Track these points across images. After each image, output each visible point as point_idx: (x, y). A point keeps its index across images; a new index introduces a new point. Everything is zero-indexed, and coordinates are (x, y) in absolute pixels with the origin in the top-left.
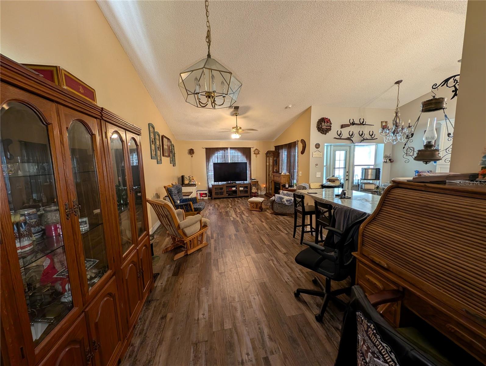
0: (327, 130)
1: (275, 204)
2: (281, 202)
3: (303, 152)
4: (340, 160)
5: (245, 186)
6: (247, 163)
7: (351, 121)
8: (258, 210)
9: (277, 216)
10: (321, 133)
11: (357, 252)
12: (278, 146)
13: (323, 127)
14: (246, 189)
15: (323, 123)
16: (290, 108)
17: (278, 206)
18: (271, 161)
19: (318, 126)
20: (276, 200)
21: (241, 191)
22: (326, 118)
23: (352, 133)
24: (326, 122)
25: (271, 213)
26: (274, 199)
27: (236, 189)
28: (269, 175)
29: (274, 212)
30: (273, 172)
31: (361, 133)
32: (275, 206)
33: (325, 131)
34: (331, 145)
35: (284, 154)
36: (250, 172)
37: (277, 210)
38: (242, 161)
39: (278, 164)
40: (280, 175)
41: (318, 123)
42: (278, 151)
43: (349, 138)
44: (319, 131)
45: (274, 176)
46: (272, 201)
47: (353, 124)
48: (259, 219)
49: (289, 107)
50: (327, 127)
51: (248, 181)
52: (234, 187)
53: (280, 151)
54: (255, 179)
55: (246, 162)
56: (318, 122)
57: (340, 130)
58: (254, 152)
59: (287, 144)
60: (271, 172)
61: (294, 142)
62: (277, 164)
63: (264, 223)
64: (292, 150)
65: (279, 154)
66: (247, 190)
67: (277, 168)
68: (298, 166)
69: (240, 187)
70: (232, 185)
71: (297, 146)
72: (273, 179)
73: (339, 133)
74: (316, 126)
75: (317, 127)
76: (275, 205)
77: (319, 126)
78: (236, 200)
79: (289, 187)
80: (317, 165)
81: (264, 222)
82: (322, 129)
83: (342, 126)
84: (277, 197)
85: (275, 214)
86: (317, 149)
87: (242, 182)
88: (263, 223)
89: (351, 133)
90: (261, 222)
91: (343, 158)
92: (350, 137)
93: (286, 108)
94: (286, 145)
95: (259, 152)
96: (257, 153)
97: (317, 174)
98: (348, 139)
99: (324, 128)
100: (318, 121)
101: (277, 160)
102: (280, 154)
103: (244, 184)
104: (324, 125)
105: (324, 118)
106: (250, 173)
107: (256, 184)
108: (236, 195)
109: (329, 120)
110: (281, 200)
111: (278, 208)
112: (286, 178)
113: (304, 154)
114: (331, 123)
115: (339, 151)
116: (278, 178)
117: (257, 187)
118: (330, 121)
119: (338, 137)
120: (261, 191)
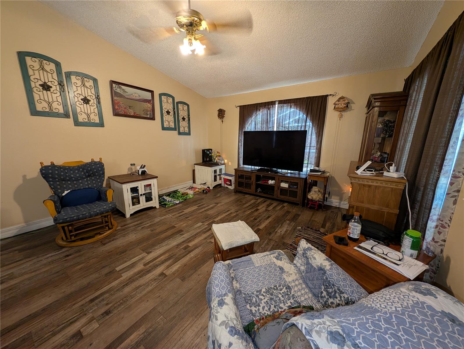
5: (291, 182)
14: (294, 189)
21: (283, 190)
27: (276, 182)
52: (272, 178)
58: (334, 106)
62: (393, 133)
66: (297, 190)
69: (283, 181)
70: (271, 174)
95: (351, 105)
96: (343, 106)
103: (291, 177)
108: (273, 195)
120: (341, 199)
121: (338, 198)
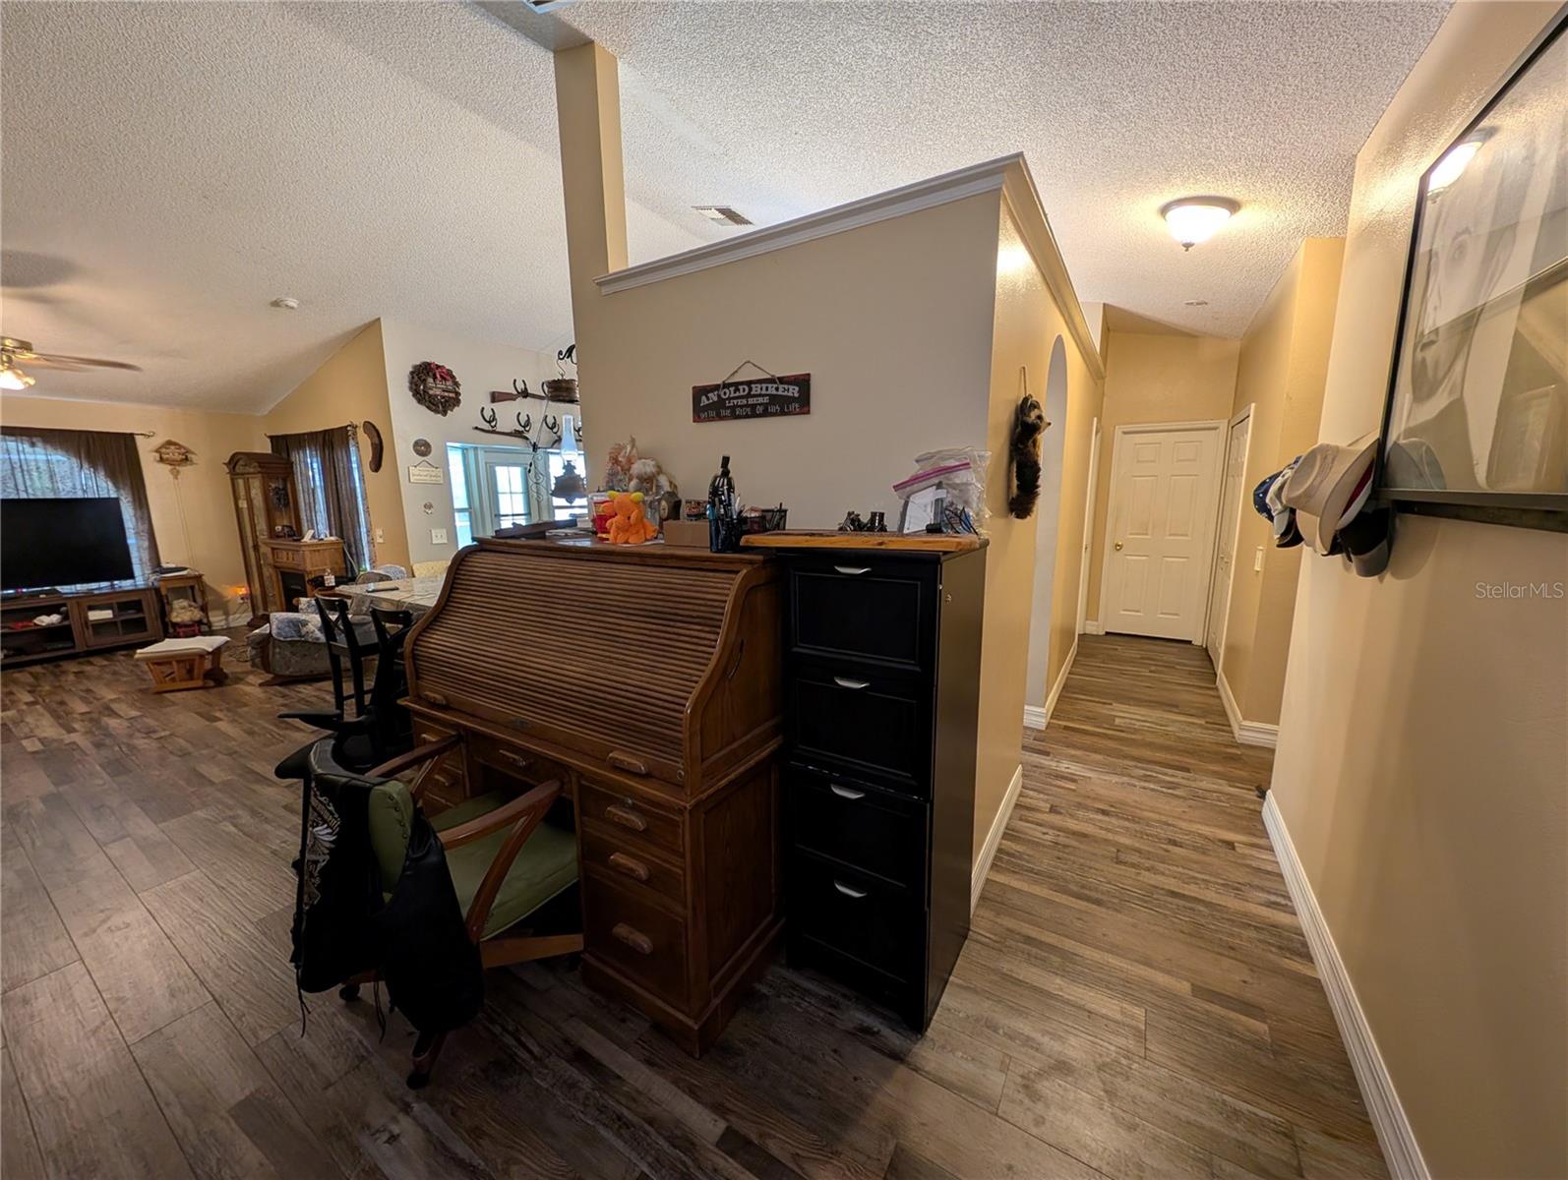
0: (446, 401)
1: (274, 647)
2: (300, 636)
3: (377, 465)
4: (511, 493)
5: (118, 603)
6: (117, 500)
7: (520, 386)
8: (200, 683)
9: (291, 687)
10: (428, 408)
11: (408, 698)
12: (285, 437)
13: (431, 392)
14: (132, 615)
15: (430, 380)
16: (292, 308)
17: (287, 653)
18: (256, 493)
19: (414, 387)
20: (274, 632)
21: (99, 626)
22: (438, 367)
23: (526, 418)
24: (438, 376)
25: (261, 685)
26: (268, 632)
27: (66, 616)
28: (256, 547)
29: (277, 676)
30: (273, 534)
31: (550, 421)
32: (276, 656)
33: (441, 403)
34: (476, 449)
35: (310, 468)
36: (145, 536)
37: (289, 668)
38: (85, 491)
39: (291, 505)
40: (297, 546)
41: (413, 377)
42: (284, 455)
43: (518, 431)
44: (419, 401)
45: (273, 549)
46: (261, 638)
47: (525, 394)
48: (197, 713)
49: (287, 306)
50: (446, 394)
51: (142, 576)
52: (49, 610)
53: (296, 457)
54: (185, 569)
55: (113, 495)
56: (412, 373)
57: (488, 406)
58: (157, 455)
59: (316, 433)
60: (263, 536)
61: (341, 428)
62: (288, 503)
63: (222, 725)
64: (339, 454)
65: (292, 467)
66: (140, 615)
67: (290, 518)
68: (367, 511)
69: (91, 608)
70: (33, 603)
71: (351, 442)
72: (272, 562)
73: (488, 414)
74: (408, 384)
75: (411, 389)
76: (277, 650)
77: (416, 385)
78: (72, 667)
79: (338, 584)
80: (428, 506)
81: (220, 720)
82: (430, 396)
83: (495, 397)
84: (281, 622)
85: (280, 685)
86: (425, 458)
87: (104, 584)
88: (219, 724)
89: (523, 419)
90: (208, 720)
91: (518, 485)
92: (522, 429)
93: (276, 304)
94: (313, 435)
95: (189, 456)
96: (176, 456)
97: (433, 535)
98: (518, 434)
99: (436, 396)
100: (411, 369)
101: (285, 489)
102: (297, 470)
103: (115, 593)
104: (436, 389)
105: (429, 364)
106: (146, 544)
107: (193, 587)
108: (73, 647)
109: (450, 373)
110: (299, 631)
111: (293, 661)
112: (326, 554)
113: (382, 469)
114: (457, 384)
115: (505, 468)
116: (290, 553)
117: (199, 600)
118: (453, 377)
119: (486, 426)
120: (227, 614)
121: (221, 612)
